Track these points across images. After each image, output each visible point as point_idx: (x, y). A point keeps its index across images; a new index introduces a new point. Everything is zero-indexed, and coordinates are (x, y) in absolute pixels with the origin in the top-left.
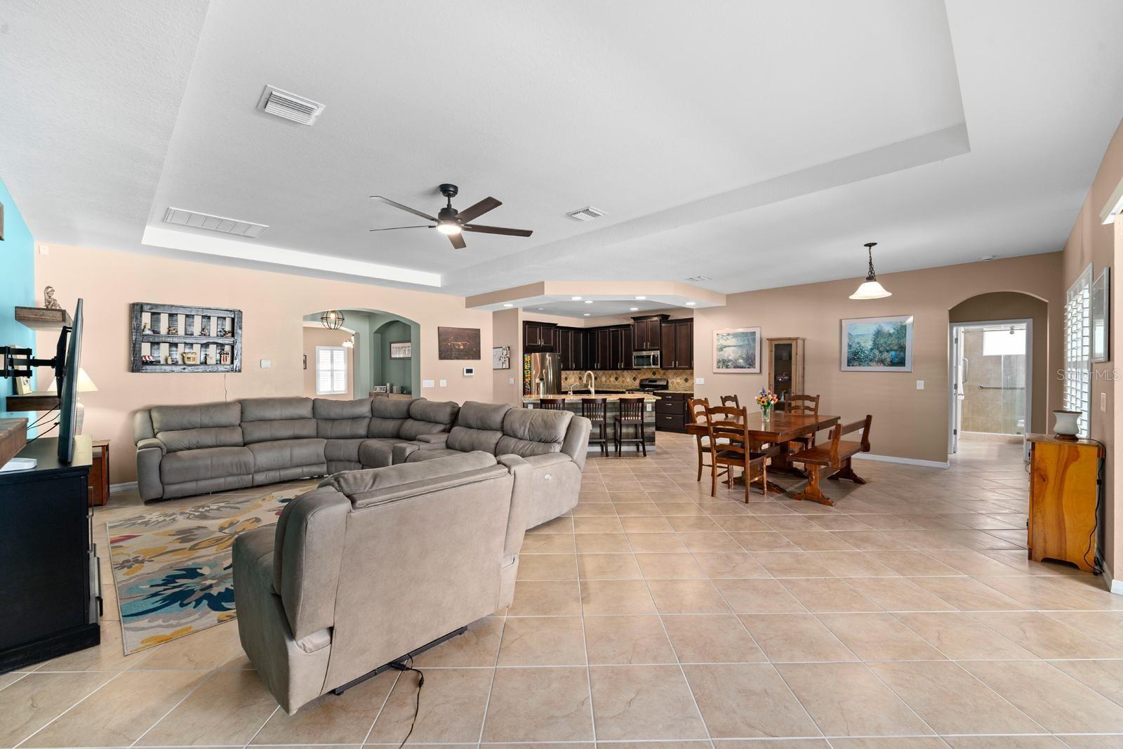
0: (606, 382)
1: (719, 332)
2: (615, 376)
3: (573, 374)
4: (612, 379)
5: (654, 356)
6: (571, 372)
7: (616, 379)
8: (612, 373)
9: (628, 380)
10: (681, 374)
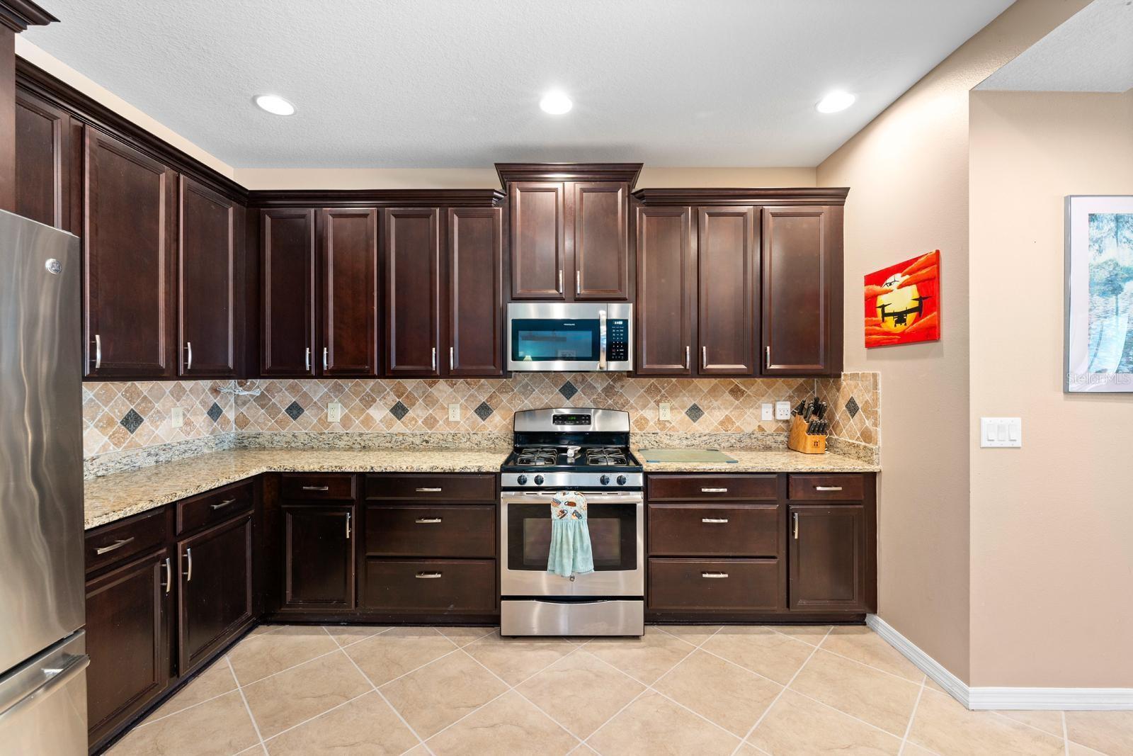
0: (346, 421)
1: (1098, 206)
2: (392, 400)
3: (178, 395)
4: (380, 412)
5: (610, 323)
6: (168, 386)
7: (399, 411)
8: (380, 391)
9: (455, 414)
10: (672, 393)
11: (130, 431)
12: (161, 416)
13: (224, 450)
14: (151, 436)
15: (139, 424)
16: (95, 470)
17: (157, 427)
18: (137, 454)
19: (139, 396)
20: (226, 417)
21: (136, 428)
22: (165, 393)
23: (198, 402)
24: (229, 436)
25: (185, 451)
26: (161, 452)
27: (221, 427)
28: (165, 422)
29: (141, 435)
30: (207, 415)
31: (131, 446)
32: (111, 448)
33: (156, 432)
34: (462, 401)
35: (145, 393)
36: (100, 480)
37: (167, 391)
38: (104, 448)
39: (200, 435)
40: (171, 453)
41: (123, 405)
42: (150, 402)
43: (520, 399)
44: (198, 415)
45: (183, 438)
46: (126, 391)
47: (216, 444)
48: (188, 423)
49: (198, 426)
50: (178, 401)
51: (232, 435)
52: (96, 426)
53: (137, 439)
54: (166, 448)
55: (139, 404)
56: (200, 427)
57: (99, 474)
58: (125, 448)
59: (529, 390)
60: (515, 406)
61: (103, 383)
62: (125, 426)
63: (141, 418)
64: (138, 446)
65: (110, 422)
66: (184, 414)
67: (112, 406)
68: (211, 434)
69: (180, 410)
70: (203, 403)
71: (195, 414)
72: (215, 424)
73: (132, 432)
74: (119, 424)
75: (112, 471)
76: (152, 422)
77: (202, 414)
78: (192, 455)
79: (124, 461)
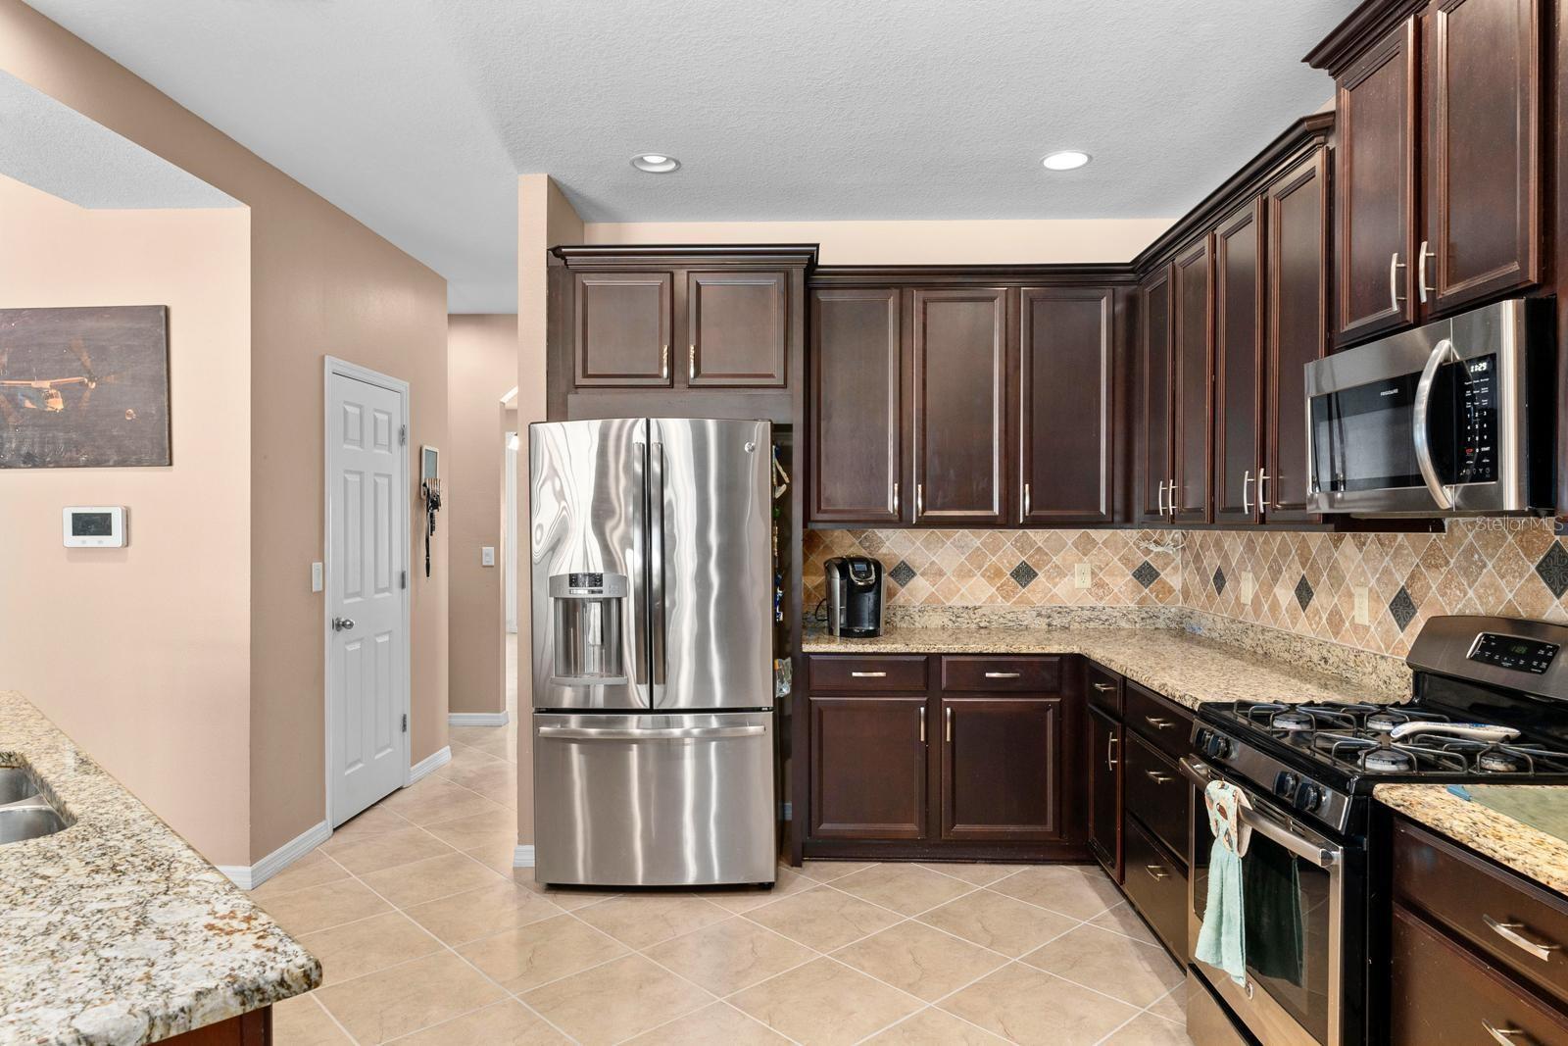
4: (1285, 593)
7: (1304, 594)
9: (1363, 609)
11: (1021, 585)
12: (1061, 572)
13: (1156, 629)
14: (1047, 594)
15: (1032, 579)
16: (978, 620)
17: (1055, 585)
18: (1024, 612)
19: (1032, 547)
20: (1165, 583)
21: (1028, 582)
22: (1067, 544)
23: (1116, 559)
24: (1167, 612)
25: (1090, 620)
26: (1056, 615)
27: (1157, 596)
28: (1066, 579)
29: (1034, 591)
30: (1131, 576)
31: (1022, 602)
32: (999, 600)
33: (1054, 590)
34: (1373, 582)
35: (1040, 544)
36: (983, 631)
37: (1070, 543)
38: (992, 599)
39: (1118, 602)
40: (1069, 618)
41: (1013, 556)
42: (1046, 554)
43: (1459, 586)
44: (1116, 576)
45: (1091, 601)
46: (1016, 541)
47: (1142, 619)
48: (1099, 585)
49: (1116, 590)
50: (1085, 555)
51: (1173, 610)
52: (983, 576)
53: (1029, 595)
54: (1062, 611)
55: (1031, 556)
56: (1120, 591)
57: (982, 625)
58: (1015, 603)
59: (1475, 563)
60: (1450, 604)
61: (991, 531)
62: (1015, 579)
63: (1034, 572)
64: (1030, 603)
65: (998, 573)
66: (1093, 573)
67: (1000, 556)
68: (1138, 603)
69: (1087, 567)
70: (1125, 560)
71: (1112, 574)
72: (1147, 591)
73: (1024, 587)
74: (1009, 576)
75: (994, 625)
76: (1049, 578)
77: (1124, 576)
78: (1103, 626)
79: (1009, 616)
